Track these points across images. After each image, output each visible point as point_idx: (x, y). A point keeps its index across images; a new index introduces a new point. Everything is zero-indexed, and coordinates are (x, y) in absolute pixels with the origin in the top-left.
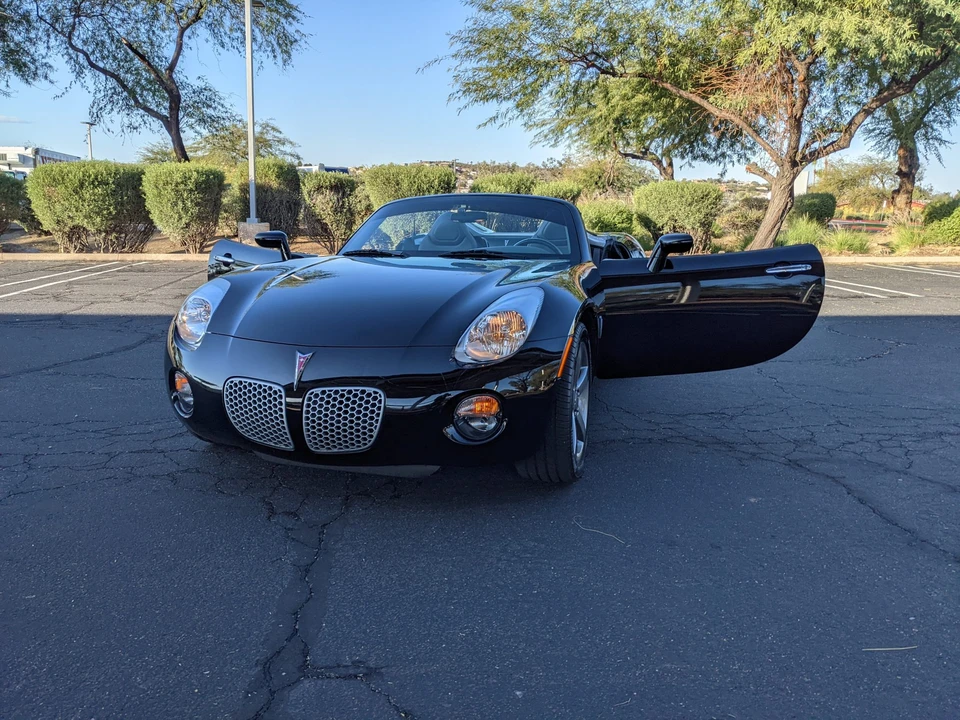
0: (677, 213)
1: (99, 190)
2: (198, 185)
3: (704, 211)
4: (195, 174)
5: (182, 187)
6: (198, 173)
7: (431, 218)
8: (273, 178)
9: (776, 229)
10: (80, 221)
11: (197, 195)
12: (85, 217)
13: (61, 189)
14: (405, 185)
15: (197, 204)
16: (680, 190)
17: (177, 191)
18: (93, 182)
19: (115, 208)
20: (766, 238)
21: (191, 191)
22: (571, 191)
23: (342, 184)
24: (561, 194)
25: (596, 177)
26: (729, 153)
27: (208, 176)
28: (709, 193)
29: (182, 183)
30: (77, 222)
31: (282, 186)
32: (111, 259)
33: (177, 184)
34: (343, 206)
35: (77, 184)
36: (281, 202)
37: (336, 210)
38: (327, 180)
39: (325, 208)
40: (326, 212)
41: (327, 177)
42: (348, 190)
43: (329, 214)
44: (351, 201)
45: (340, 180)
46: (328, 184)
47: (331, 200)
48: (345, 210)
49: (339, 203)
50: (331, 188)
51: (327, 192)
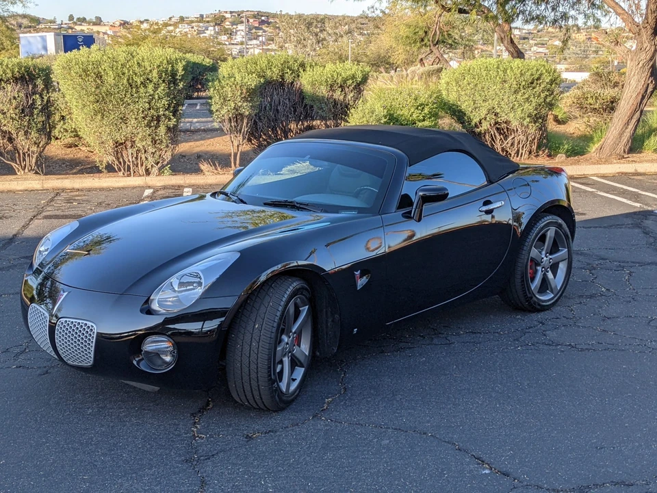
0: (499, 104)
3: (534, 101)
7: (150, 122)
9: (634, 120)
14: (110, 79)
16: (501, 73)
20: (621, 135)
22: (353, 77)
23: (30, 74)
24: (339, 81)
25: (421, 33)
26: (572, 13)
28: (541, 75)
34: (32, 106)
37: (23, 111)
38: (8, 71)
39: (6, 110)
40: (8, 115)
41: (7, 65)
42: (40, 83)
43: (12, 118)
44: (46, 98)
45: (27, 69)
46: (10, 75)
47: (15, 98)
48: (36, 112)
49: (28, 102)
50: (16, 80)
51: (9, 88)
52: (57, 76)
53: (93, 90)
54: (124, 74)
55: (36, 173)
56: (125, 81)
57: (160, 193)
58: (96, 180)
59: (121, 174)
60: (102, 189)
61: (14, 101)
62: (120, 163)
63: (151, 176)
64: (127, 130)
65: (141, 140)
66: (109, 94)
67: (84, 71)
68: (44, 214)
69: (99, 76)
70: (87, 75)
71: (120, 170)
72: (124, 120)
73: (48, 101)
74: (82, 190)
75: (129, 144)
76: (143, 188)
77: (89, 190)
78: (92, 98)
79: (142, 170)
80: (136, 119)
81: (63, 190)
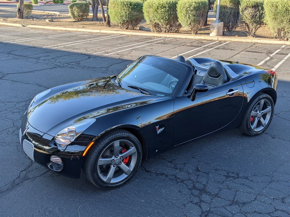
1: (163, 10)
2: (195, 8)
4: (194, 3)
5: (189, 9)
6: (195, 3)
8: (228, 3)
10: (157, 21)
11: (194, 12)
12: (158, 20)
13: (152, 9)
14: (280, 8)
15: (194, 16)
17: (187, 10)
18: (161, 6)
19: (168, 17)
21: (192, 10)
23: (257, 5)
27: (199, 4)
29: (189, 7)
30: (156, 21)
31: (232, 6)
32: (162, 36)
33: (187, 8)
34: (256, 15)
35: (156, 7)
36: (231, 13)
37: (253, 17)
38: (251, 4)
39: (247, 16)
40: (248, 18)
41: (251, 2)
42: (260, 8)
43: (249, 19)
44: (261, 13)
45: (257, 3)
46: (251, 5)
47: (251, 13)
48: (257, 17)
49: (255, 14)
50: (253, 7)
51: (250, 9)
52: (264, 6)
53: (274, 11)
54: (285, 6)
55: (253, 37)
56: (285, 9)
57: (288, 47)
58: (268, 41)
59: (278, 39)
60: (269, 44)
61: (250, 13)
62: (279, 36)
63: (288, 41)
64: (283, 25)
65: (287, 29)
66: (278, 13)
67: (272, 5)
68: (247, 50)
69: (277, 7)
70: (273, 6)
71: (278, 38)
72: (282, 22)
73: (262, 14)
74: (263, 44)
75: (283, 30)
76: (283, 45)
77: (265, 44)
78: (273, 14)
79: (286, 39)
80: (286, 21)
81: (257, 43)
